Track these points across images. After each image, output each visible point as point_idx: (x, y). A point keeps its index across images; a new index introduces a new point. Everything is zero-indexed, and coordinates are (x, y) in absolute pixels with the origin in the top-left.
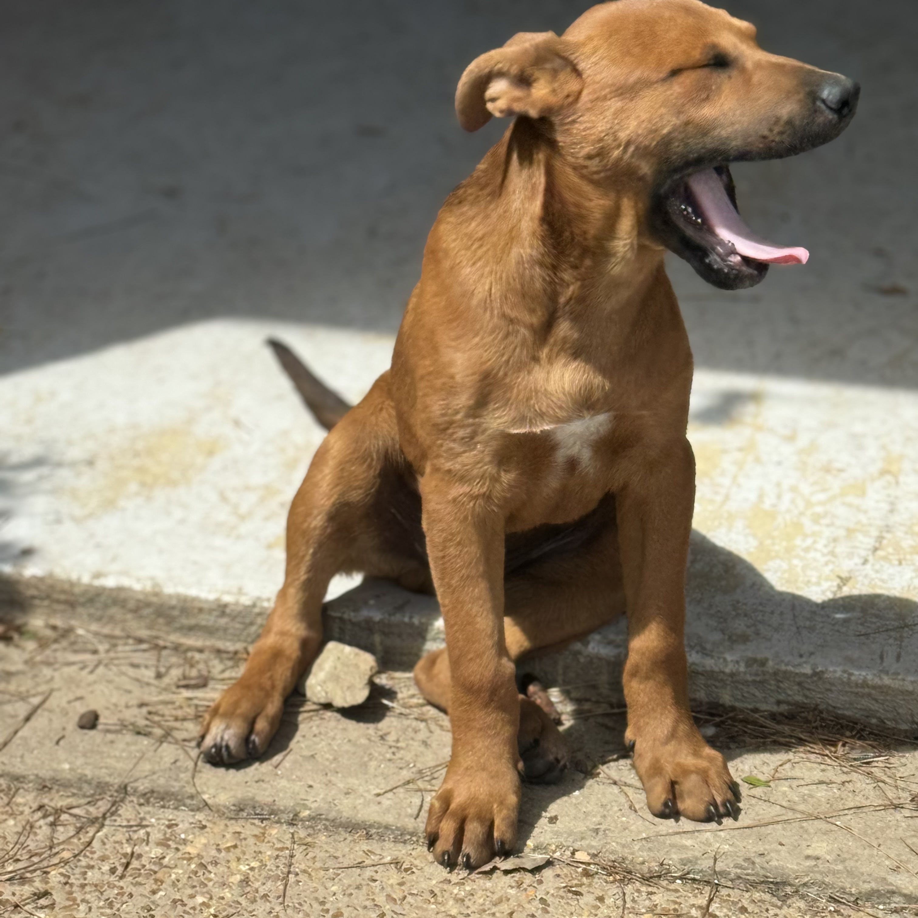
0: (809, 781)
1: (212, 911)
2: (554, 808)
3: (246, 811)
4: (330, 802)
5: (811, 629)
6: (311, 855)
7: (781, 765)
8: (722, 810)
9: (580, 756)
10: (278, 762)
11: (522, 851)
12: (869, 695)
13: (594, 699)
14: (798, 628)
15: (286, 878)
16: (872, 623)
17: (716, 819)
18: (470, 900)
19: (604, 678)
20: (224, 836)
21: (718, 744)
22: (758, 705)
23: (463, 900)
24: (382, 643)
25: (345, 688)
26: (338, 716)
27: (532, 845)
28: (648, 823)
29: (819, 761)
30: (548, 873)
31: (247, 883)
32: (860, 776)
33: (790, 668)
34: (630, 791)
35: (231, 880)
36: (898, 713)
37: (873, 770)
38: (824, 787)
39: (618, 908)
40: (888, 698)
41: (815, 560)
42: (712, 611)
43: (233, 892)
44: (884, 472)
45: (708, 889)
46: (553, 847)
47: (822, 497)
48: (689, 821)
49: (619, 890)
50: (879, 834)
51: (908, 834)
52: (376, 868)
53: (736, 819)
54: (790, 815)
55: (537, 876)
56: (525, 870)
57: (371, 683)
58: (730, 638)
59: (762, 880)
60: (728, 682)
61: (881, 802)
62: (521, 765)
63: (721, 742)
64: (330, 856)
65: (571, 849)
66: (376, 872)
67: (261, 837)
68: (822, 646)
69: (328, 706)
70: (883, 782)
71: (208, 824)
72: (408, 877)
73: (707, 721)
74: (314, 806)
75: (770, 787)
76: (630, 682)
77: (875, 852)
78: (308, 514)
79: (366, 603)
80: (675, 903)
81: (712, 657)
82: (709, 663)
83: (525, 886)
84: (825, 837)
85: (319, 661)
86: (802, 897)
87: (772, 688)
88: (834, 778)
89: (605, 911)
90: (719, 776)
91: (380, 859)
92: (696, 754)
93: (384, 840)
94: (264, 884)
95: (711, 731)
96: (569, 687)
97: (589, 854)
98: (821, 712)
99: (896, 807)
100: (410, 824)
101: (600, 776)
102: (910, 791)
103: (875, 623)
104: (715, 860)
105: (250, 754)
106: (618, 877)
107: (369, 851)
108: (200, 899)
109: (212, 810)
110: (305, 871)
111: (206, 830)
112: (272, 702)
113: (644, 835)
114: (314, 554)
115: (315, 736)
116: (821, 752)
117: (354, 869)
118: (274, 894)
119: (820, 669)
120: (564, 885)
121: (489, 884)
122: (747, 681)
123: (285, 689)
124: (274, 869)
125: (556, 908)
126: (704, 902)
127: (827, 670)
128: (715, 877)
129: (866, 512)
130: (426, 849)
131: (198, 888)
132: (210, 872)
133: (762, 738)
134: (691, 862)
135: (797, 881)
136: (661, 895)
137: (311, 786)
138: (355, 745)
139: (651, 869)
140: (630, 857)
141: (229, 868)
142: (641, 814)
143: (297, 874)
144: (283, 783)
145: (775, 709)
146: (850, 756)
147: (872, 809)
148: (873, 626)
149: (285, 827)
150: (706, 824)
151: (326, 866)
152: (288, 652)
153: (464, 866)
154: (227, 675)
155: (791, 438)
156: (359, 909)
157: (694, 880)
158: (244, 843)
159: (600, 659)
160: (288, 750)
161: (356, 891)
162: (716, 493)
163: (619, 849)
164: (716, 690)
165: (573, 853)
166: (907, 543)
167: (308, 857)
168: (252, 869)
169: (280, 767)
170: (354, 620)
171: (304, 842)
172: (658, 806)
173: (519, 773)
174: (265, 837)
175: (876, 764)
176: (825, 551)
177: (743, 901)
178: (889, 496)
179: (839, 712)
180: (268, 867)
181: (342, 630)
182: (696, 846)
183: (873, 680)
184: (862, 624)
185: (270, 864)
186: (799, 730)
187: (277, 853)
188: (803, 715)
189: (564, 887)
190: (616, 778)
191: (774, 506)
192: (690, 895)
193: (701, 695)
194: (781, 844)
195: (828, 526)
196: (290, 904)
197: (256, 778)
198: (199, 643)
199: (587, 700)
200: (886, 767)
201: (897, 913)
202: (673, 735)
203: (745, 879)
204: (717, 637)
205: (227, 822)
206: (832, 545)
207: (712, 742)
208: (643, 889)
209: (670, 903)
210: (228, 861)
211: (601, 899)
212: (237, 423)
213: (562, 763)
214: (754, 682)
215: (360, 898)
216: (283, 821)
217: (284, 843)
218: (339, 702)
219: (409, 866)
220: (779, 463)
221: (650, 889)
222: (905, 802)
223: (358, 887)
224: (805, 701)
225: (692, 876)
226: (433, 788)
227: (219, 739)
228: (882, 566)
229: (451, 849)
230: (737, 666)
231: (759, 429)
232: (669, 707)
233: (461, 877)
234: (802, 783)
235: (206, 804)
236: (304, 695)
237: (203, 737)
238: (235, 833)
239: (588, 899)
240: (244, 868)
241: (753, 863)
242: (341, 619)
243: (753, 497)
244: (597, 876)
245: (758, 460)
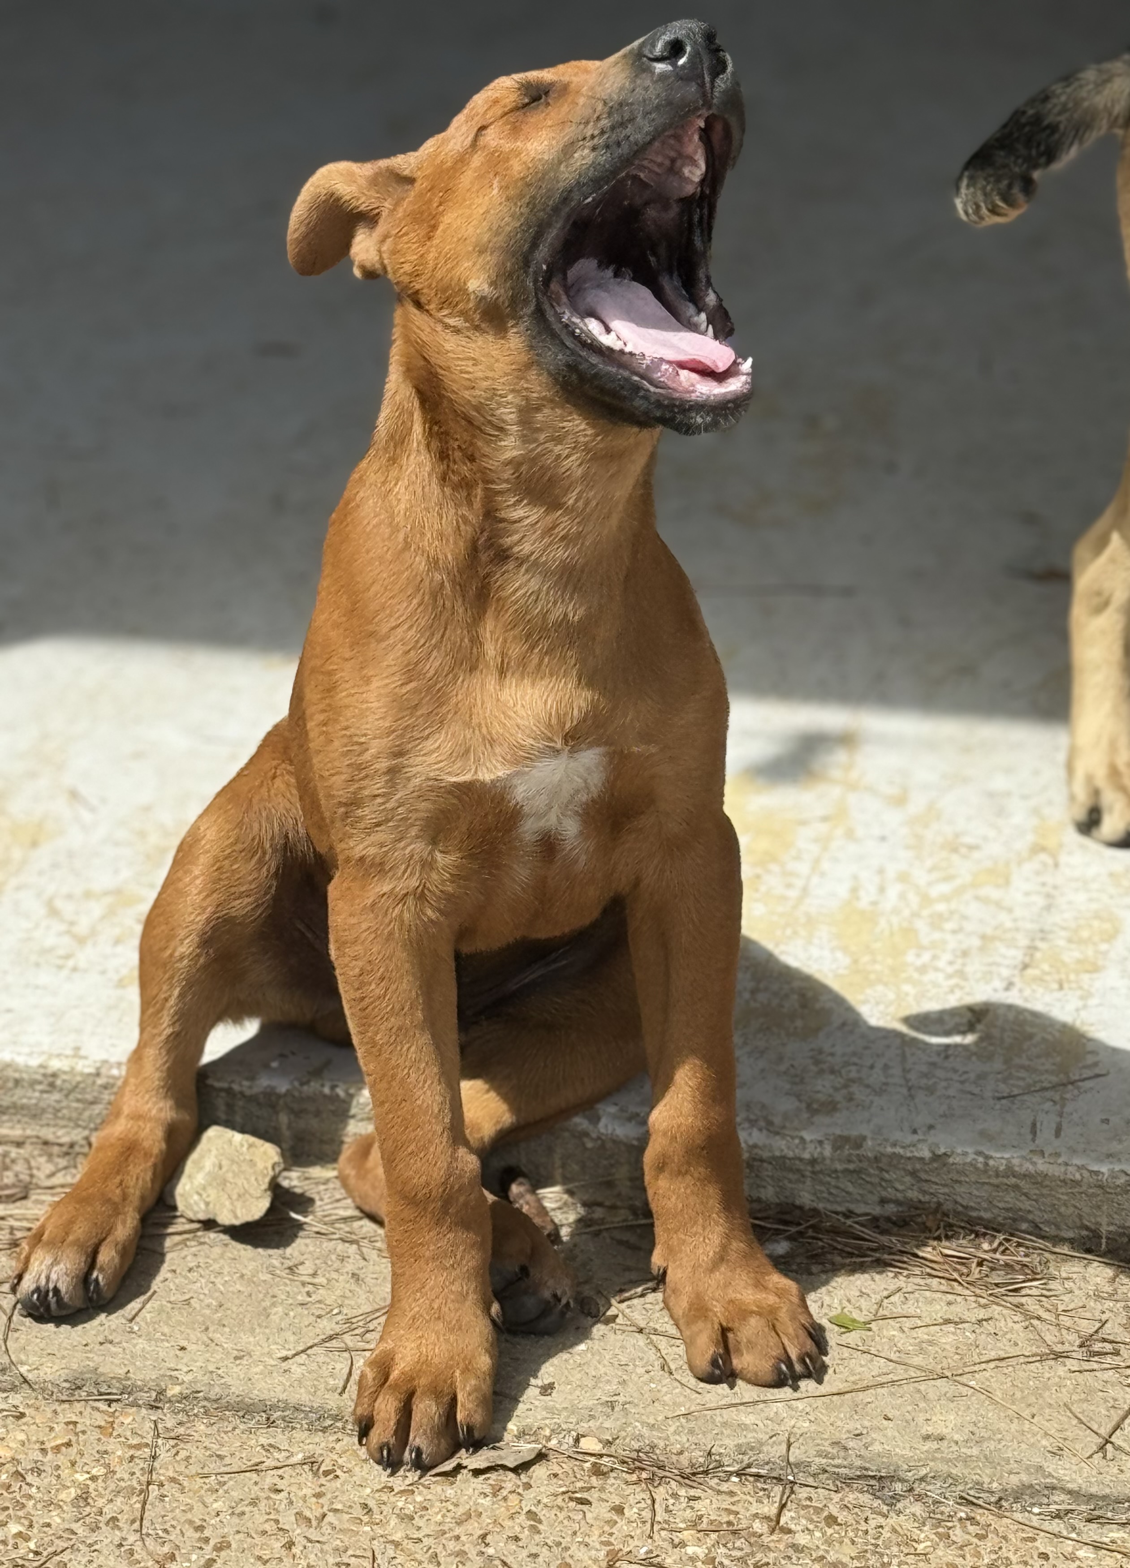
0: (928, 1321)
1: (32, 1545)
2: (549, 1371)
3: (84, 1388)
4: (212, 1372)
5: (930, 1090)
6: (183, 1454)
7: (887, 1298)
8: (798, 1368)
9: (587, 1291)
10: (133, 1313)
11: (500, 1440)
12: (1016, 1187)
13: (607, 1203)
14: (910, 1089)
15: (145, 1492)
16: (1019, 1078)
17: (790, 1382)
18: (421, 1517)
19: (622, 1173)
20: (52, 1429)
21: (794, 1267)
22: (852, 1207)
23: (412, 1518)
24: (289, 1127)
25: (235, 1197)
26: (225, 1238)
27: (515, 1428)
28: (688, 1391)
29: (943, 1288)
30: (539, 1471)
31: (86, 1499)
32: (1005, 1312)
33: (898, 1150)
34: (662, 1342)
35: (63, 1496)
36: (1060, 1214)
37: (1023, 1300)
38: (951, 1328)
39: (644, 1522)
40: (1045, 1191)
41: (936, 985)
42: (783, 1068)
43: (65, 1515)
44: (1037, 849)
45: (778, 1489)
46: (547, 1432)
47: (945, 888)
48: (749, 1386)
49: (646, 1495)
50: (1032, 1399)
51: (1075, 1397)
52: (280, 1472)
53: (820, 1381)
54: (900, 1373)
55: (522, 1476)
56: (504, 1467)
57: (275, 1188)
58: (809, 1106)
59: (858, 1473)
60: (808, 1174)
61: (1034, 1349)
62: (495, 1308)
63: (799, 1264)
64: (211, 1456)
65: (574, 1434)
66: (281, 1477)
67: (109, 1429)
68: (944, 1116)
69: (209, 1224)
70: (1039, 1318)
71: (27, 1411)
72: (328, 1484)
73: (778, 1232)
74: (188, 1378)
75: (870, 1330)
76: (657, 1179)
77: (1027, 1425)
78: (170, 937)
79: (266, 1066)
80: (729, 1511)
81: (784, 1136)
82: (781, 1146)
83: (504, 1493)
84: (952, 1405)
85: (194, 1156)
86: (919, 1498)
87: (873, 1180)
88: (966, 1316)
89: (625, 1528)
90: (793, 1318)
91: (288, 1458)
92: (759, 1285)
93: (293, 1428)
94: (112, 1500)
95: (782, 1247)
96: (571, 1186)
97: (600, 1441)
98: (946, 1215)
99: (1058, 1356)
100: (333, 1402)
101: (618, 1321)
102: (1078, 1332)
103: (1023, 1079)
104: (789, 1445)
105: (90, 1299)
106: (644, 1475)
107: (271, 1445)
108: (14, 1528)
109: (34, 1390)
110: (173, 1480)
111: (24, 1420)
112: (124, 1222)
113: (683, 1410)
114: (182, 995)
115: (190, 1270)
116: (947, 1275)
117: (247, 1474)
118: (126, 1517)
119: (942, 1150)
120: (564, 1489)
121: (450, 1492)
122: (836, 1171)
123: (143, 1198)
124: (126, 1476)
125: (552, 1526)
126: (773, 1510)
127: (953, 1152)
128: (789, 1471)
129: (1010, 910)
130: (356, 1440)
131: (11, 1511)
132: (30, 1485)
133: (858, 1256)
134: (752, 1449)
135: (910, 1474)
136: (708, 1501)
137: (183, 1349)
138: (251, 1281)
139: (694, 1461)
140: (661, 1444)
141: (59, 1476)
142: (679, 1378)
143: (161, 1485)
144: (141, 1343)
145: (877, 1211)
146: (989, 1280)
147: (1022, 1360)
148: (1021, 1083)
149: (144, 1411)
150: (776, 1390)
151: (206, 1471)
152: (146, 1144)
153: (413, 1465)
154: (58, 1179)
155: (900, 801)
156: (254, 1535)
157: (758, 1476)
158: (82, 1437)
159: (616, 1142)
160: (149, 1294)
161: (250, 1508)
162: (789, 886)
163: (645, 1431)
164: (790, 1185)
165: (577, 1440)
166: (1071, 955)
167: (178, 1458)
168: (94, 1479)
169: (137, 1319)
170: (248, 1093)
171: (172, 1435)
172: (703, 1363)
173: (493, 1322)
174: (113, 1429)
175: (1028, 1292)
176: (950, 970)
177: (831, 1507)
178: (1044, 884)
179: (974, 1214)
180: (118, 1476)
181: (230, 1107)
182: (761, 1424)
183: (1021, 1165)
184: (1005, 1081)
185: (122, 1472)
186: (914, 1243)
187: (131, 1452)
188: (919, 1220)
189: (564, 1493)
190: (642, 1324)
191: (874, 903)
192: (751, 1499)
193: (769, 1193)
194: (887, 1418)
195: (954, 932)
196: (151, 1532)
197: (101, 1339)
198: (17, 1133)
199: (600, 1204)
200: (1042, 1296)
201: (1060, 1518)
202: (721, 1258)
203: (834, 1473)
204: (788, 1104)
205: (56, 1406)
206: (960, 961)
207: (782, 1264)
208: (682, 1492)
209: (722, 1513)
210: (58, 1467)
211: (619, 1510)
212: (74, 795)
213: (564, 1301)
214: (846, 1171)
215: (258, 1519)
216: (141, 1402)
217: (143, 1437)
218: (225, 1218)
219: (330, 1468)
220: (883, 839)
221: (692, 1492)
222: (1071, 1349)
223: (254, 1503)
224: (921, 1197)
225: (753, 1470)
226: (367, 1346)
227: (43, 1282)
228: (1034, 991)
229: (392, 1441)
230: (819, 1150)
231: (853, 787)
232: (714, 1215)
233: (408, 1482)
234: (920, 1323)
235: (26, 1381)
236: (175, 1208)
237: (20, 1277)
238: (68, 1423)
239: (599, 1510)
240: (81, 1477)
241: (846, 1449)
242: (229, 1091)
243: (843, 891)
244: (613, 1475)
245: (850, 835)
